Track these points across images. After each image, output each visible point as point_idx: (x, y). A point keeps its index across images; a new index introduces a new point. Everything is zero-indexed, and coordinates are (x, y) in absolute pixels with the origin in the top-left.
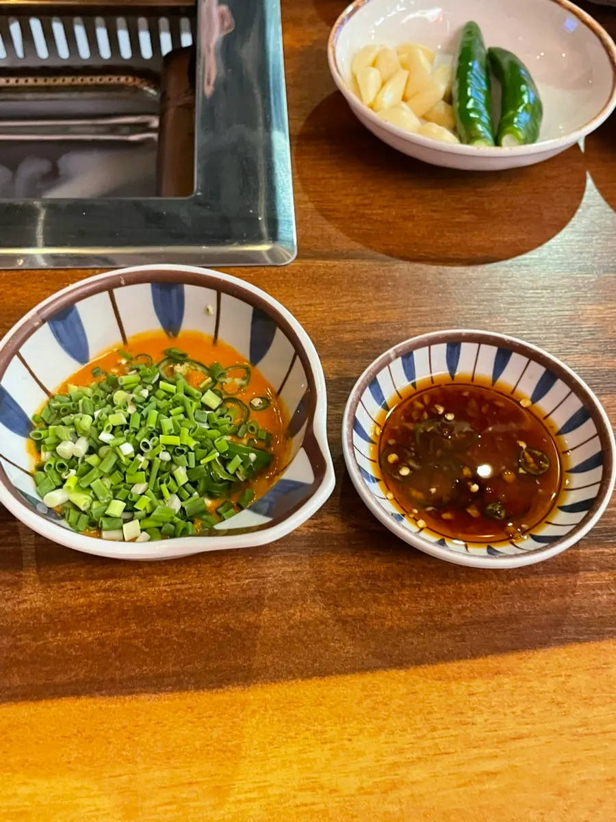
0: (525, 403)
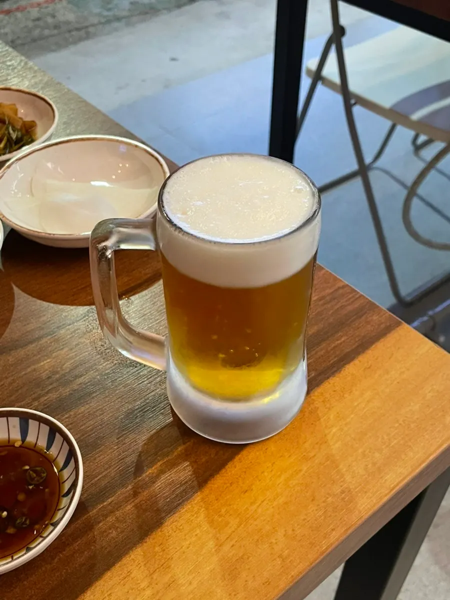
0: (18, 444)
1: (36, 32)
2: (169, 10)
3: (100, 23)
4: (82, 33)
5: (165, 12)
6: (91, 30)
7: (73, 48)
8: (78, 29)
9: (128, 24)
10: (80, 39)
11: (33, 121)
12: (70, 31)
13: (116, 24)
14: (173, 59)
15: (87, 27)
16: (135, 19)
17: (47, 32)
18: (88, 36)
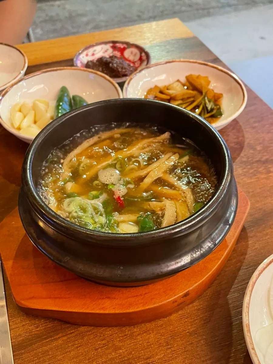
1: (177, 8)
2: (264, 3)
3: (218, 7)
4: (205, 12)
5: (261, 4)
6: (211, 10)
7: (198, 22)
8: (203, 9)
9: (236, 10)
10: (203, 16)
11: (222, 94)
12: (197, 10)
13: (228, 9)
14: (262, 38)
15: (208, 9)
16: (240, 7)
17: (184, 8)
18: (209, 15)
